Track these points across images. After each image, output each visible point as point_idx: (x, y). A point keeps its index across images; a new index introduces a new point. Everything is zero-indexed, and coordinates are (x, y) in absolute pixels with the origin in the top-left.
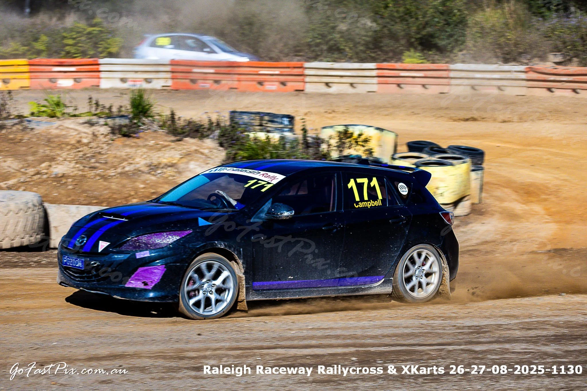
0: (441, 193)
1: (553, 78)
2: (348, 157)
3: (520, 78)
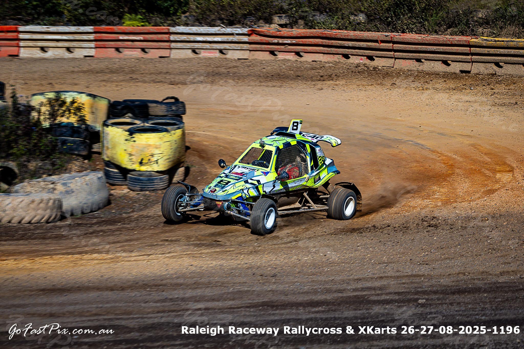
0: (156, 160)
1: (276, 41)
2: (60, 125)
3: (243, 41)
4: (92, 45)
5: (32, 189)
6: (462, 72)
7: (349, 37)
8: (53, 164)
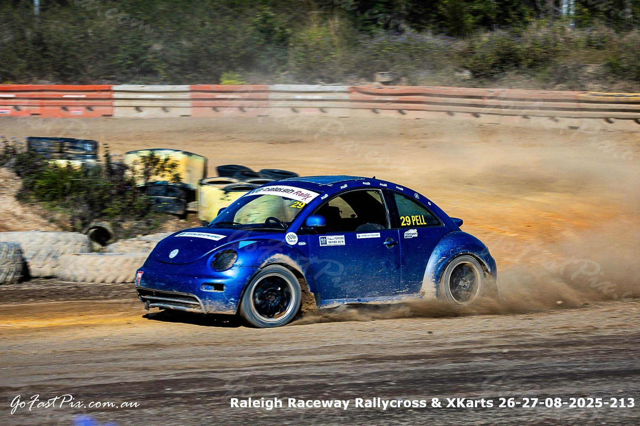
1: (377, 98)
2: (154, 184)
3: (343, 98)
4: (188, 104)
5: (126, 248)
6: (572, 128)
7: (454, 94)
8: (148, 224)
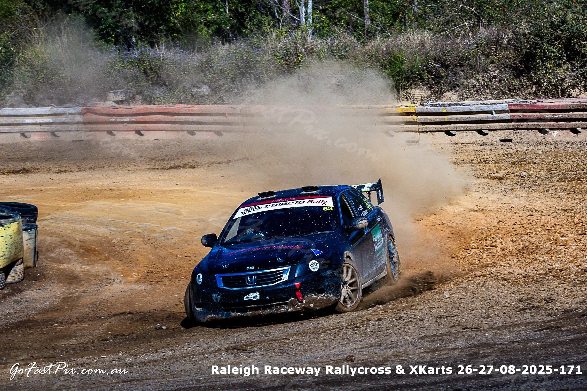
1: (113, 119)
3: (76, 121)
7: (194, 112)
